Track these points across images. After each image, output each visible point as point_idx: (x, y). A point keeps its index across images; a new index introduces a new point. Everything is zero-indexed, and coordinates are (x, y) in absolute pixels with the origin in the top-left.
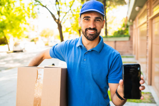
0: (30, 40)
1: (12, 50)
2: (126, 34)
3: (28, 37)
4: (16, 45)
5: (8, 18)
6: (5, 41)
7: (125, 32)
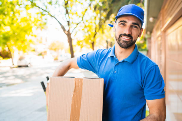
0: (37, 54)
1: (16, 64)
2: (143, 48)
3: (34, 50)
4: (21, 59)
5: (12, 29)
6: (9, 55)
7: (143, 46)
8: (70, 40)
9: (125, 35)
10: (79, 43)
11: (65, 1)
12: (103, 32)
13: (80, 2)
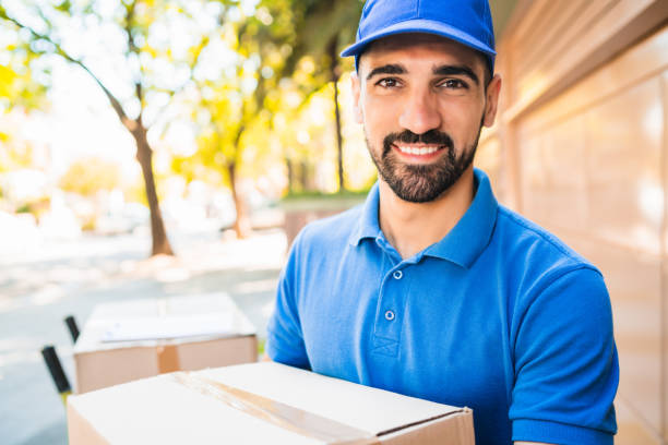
8: (145, 154)
9: (409, 137)
10: (178, 165)
11: (123, 3)
12: (271, 127)
13: (182, 11)
